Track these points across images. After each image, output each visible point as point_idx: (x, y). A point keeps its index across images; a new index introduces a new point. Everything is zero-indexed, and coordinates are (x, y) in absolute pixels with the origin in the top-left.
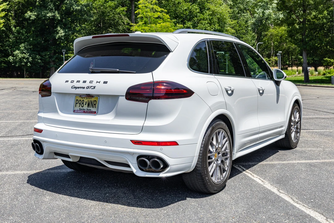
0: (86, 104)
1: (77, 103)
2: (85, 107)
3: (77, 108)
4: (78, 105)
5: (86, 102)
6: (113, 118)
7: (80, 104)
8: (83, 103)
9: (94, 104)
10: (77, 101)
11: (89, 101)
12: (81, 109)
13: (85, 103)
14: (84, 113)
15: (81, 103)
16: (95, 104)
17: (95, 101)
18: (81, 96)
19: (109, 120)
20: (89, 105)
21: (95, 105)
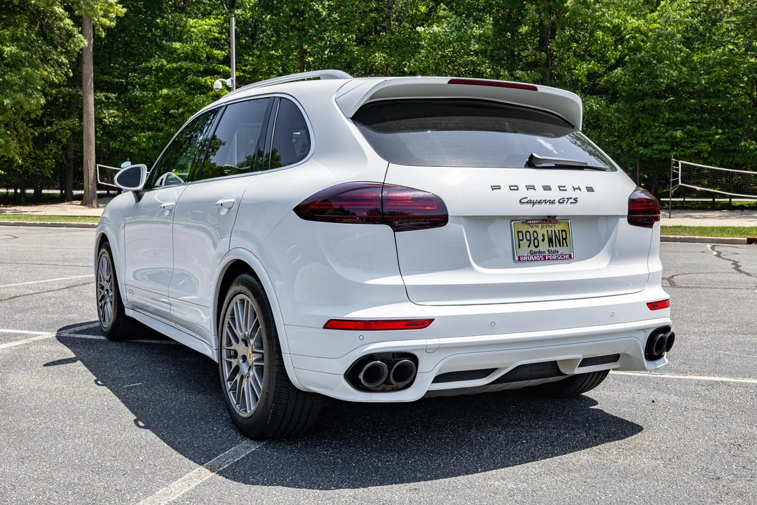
0: (543, 240)
1: (521, 238)
2: (544, 247)
3: (525, 251)
4: (525, 243)
5: (543, 235)
6: (608, 265)
7: (530, 240)
8: (536, 238)
9: (563, 239)
10: (520, 234)
11: (550, 232)
12: (535, 253)
13: (540, 238)
14: (545, 259)
15: (533, 239)
16: (564, 237)
17: (562, 231)
18: (527, 221)
19: (602, 269)
20: (550, 240)
21: (565, 239)
